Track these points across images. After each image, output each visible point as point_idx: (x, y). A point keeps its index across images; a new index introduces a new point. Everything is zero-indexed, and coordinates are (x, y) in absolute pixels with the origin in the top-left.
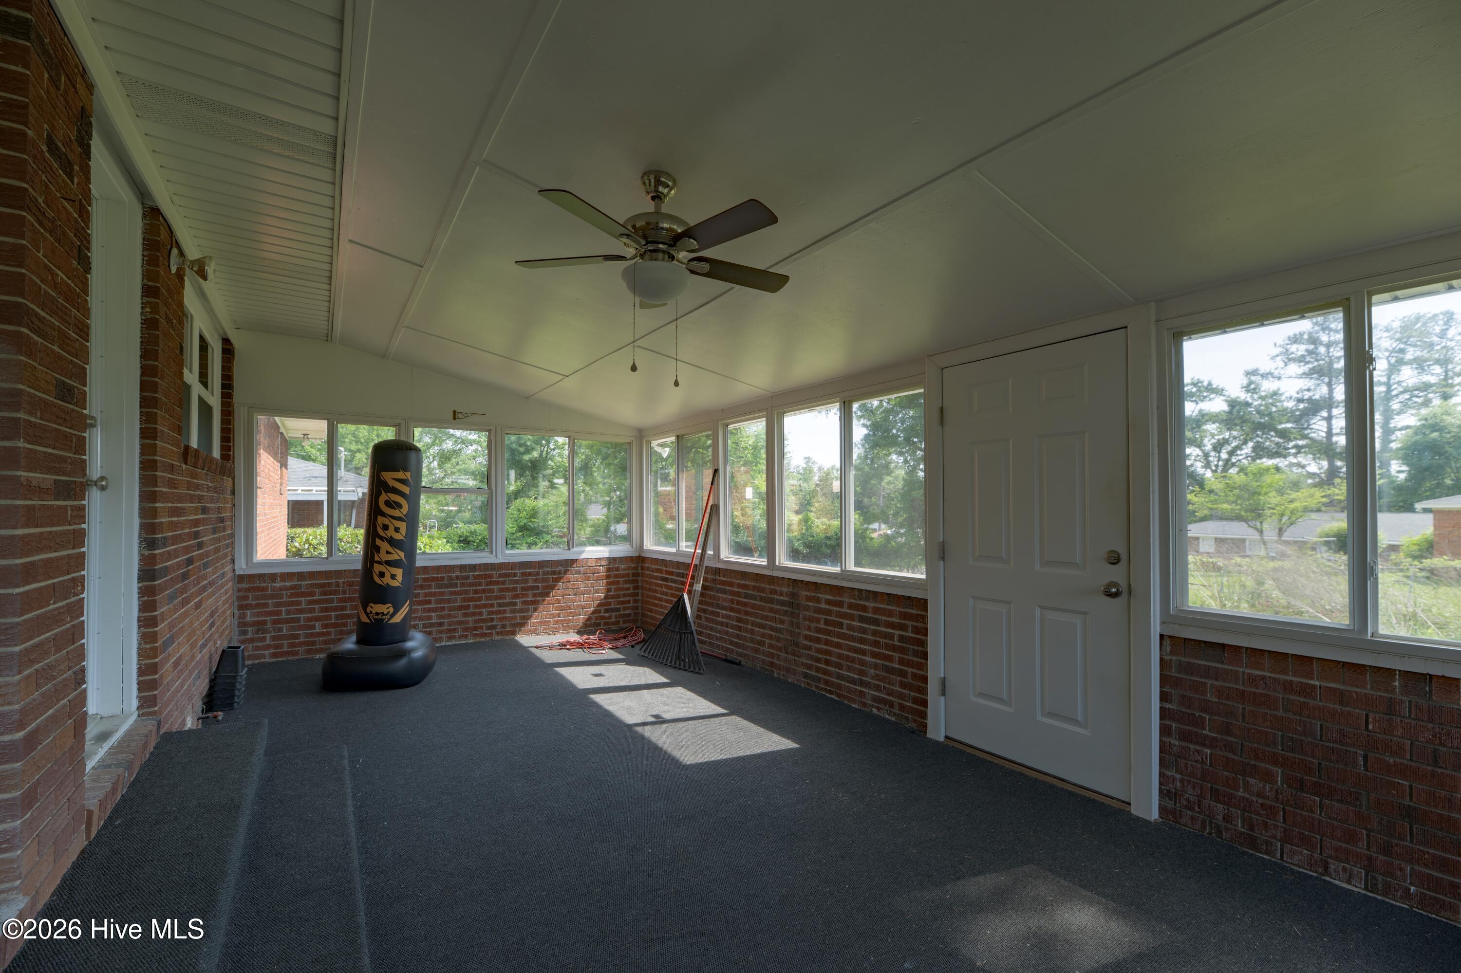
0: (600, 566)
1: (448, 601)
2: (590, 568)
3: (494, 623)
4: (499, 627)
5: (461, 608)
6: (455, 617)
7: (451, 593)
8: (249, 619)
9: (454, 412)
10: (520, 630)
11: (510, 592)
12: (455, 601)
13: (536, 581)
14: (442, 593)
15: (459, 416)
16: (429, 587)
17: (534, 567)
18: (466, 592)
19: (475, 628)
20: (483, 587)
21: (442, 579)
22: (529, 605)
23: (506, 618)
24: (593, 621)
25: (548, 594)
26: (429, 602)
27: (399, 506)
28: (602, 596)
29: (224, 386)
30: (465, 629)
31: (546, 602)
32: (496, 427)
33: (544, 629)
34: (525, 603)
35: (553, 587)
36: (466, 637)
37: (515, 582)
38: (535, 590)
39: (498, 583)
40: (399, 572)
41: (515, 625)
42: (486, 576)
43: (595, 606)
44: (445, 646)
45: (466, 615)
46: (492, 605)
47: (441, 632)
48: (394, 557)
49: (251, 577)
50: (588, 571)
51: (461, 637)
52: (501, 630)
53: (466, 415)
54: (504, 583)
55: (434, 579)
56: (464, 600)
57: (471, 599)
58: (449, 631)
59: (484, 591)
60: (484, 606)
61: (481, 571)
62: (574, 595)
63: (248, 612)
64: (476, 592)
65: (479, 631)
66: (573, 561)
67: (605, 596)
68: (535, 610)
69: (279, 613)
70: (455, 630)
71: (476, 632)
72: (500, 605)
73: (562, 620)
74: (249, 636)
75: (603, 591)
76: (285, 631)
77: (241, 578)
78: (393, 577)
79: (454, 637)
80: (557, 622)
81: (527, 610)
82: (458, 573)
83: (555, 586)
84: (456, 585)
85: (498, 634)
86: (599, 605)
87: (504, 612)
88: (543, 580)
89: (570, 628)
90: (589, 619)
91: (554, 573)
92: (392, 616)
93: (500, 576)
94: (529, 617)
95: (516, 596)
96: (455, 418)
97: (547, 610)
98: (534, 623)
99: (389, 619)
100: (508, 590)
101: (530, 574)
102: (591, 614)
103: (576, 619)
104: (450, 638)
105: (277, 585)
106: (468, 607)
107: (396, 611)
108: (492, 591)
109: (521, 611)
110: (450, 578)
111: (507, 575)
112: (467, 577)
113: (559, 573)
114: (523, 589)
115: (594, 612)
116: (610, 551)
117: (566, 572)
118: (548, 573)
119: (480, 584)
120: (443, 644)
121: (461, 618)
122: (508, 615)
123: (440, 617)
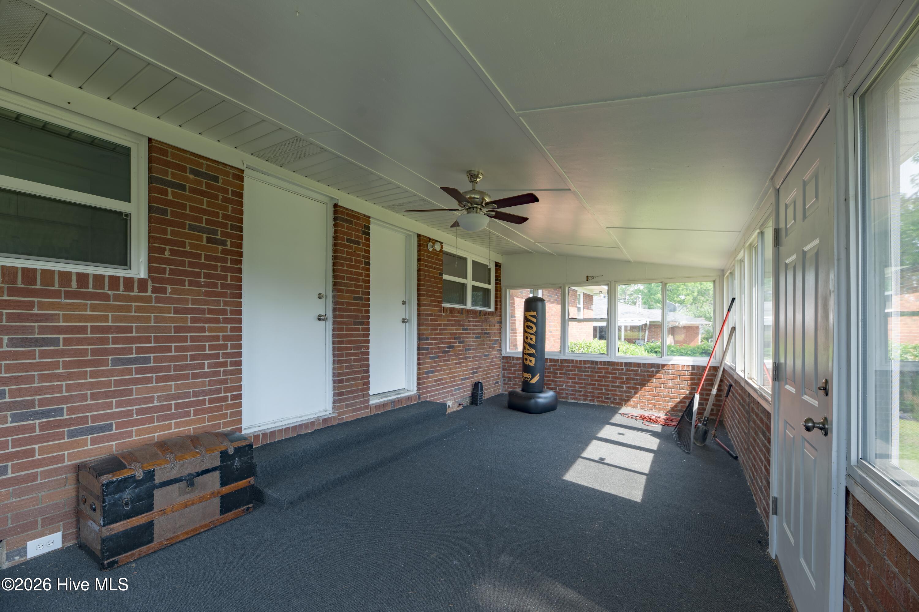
0: (686, 370)
1: (584, 380)
2: (677, 372)
3: (610, 396)
4: (612, 399)
5: (591, 384)
6: (587, 389)
7: (585, 375)
8: (506, 375)
9: (587, 277)
10: (625, 404)
11: (619, 379)
12: (588, 380)
13: (636, 375)
14: (581, 375)
15: (590, 278)
16: (575, 371)
17: (635, 366)
18: (594, 376)
19: (598, 397)
20: (603, 375)
21: (581, 367)
22: (631, 389)
23: (616, 395)
24: (679, 408)
25: (644, 385)
26: (575, 379)
27: (532, 328)
28: (687, 392)
29: (496, 280)
30: (593, 397)
31: (643, 389)
32: (611, 282)
33: (641, 406)
34: (628, 388)
35: (648, 381)
36: (593, 401)
37: (622, 374)
38: (635, 380)
39: (611, 373)
40: (533, 359)
41: (622, 400)
42: (605, 369)
43: (681, 398)
44: (582, 403)
45: (593, 389)
46: (608, 386)
47: (580, 396)
48: (531, 352)
49: (507, 357)
50: (676, 373)
51: (591, 400)
52: (613, 401)
53: (593, 278)
54: (615, 374)
55: (577, 367)
56: (592, 380)
57: (596, 381)
58: (584, 396)
59: (603, 377)
60: (604, 385)
61: (602, 365)
62: (664, 388)
63: (506, 372)
64: (599, 377)
65: (601, 399)
66: (663, 366)
67: (690, 392)
68: (636, 393)
69: (515, 374)
70: (587, 396)
71: (599, 399)
72: (612, 386)
73: (655, 403)
74: (506, 382)
75: (688, 389)
76: (517, 382)
77: (504, 358)
78: (531, 361)
79: (587, 399)
80: (651, 404)
81: (630, 392)
82: (590, 365)
83: (650, 380)
84: (588, 372)
85: (611, 403)
86: (684, 398)
87: (615, 391)
88: (641, 375)
89: (661, 409)
90: (676, 406)
91: (648, 371)
92: (531, 379)
93: (613, 369)
94: (632, 397)
95: (623, 383)
96: (587, 280)
97: (643, 395)
98: (634, 401)
99: (530, 381)
100: (618, 378)
101: (632, 370)
102: (677, 403)
103: (665, 404)
104: (585, 400)
105: (515, 362)
106: (595, 385)
107: (533, 377)
108: (608, 377)
109: (626, 392)
110: (585, 367)
111: (618, 370)
112: (594, 368)
113: (653, 372)
114: (627, 379)
115: (680, 402)
116: (694, 361)
117: (657, 372)
118: (644, 371)
119: (601, 373)
120: (581, 402)
121: (590, 390)
122: (618, 393)
123: (580, 387)
